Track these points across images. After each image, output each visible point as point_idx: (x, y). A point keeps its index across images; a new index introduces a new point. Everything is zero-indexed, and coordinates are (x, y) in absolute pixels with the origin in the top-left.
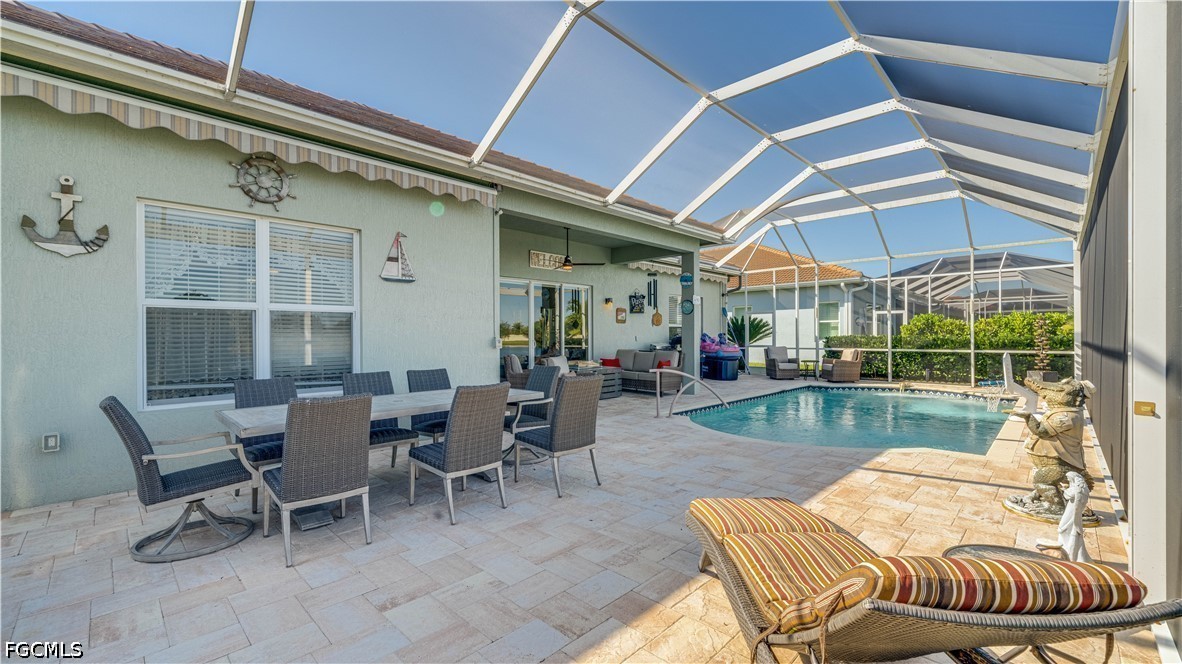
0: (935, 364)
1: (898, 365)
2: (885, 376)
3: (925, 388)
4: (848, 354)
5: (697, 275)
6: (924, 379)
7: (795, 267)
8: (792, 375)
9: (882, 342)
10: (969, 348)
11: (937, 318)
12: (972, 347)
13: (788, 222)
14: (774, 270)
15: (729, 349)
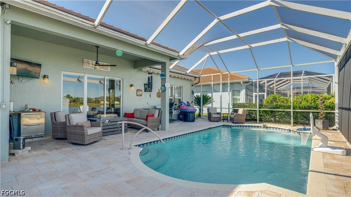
0: (276, 116)
1: (262, 115)
2: (256, 120)
3: (272, 126)
4: (241, 111)
5: (168, 74)
6: (272, 122)
7: (220, 74)
8: (218, 120)
9: (255, 106)
10: (291, 109)
11: (277, 96)
12: (292, 109)
13: (215, 53)
14: (212, 75)
15: (191, 108)
